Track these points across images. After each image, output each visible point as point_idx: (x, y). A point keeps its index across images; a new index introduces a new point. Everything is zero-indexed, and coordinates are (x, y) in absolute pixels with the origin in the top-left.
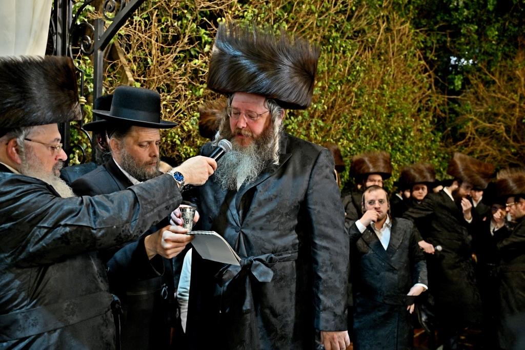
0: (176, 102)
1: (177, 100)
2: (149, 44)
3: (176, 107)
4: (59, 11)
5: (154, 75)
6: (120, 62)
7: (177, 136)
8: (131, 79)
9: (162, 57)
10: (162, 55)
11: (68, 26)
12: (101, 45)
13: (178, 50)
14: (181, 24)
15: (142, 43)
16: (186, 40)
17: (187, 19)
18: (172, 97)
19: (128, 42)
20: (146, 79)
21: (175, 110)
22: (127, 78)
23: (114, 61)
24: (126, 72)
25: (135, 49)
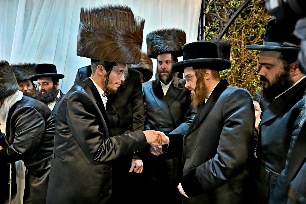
1: (254, 66)
2: (240, 43)
3: (254, 70)
4: (200, 37)
7: (255, 83)
8: (231, 59)
13: (255, 42)
14: (257, 30)
15: (237, 43)
16: (259, 37)
17: (259, 27)
18: (251, 65)
20: (239, 59)
21: (253, 71)
25: (234, 46)
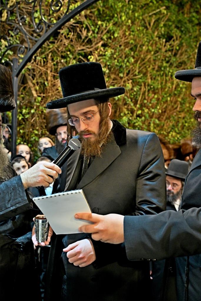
2: (46, 73)
5: (49, 93)
6: (29, 85)
8: (35, 95)
10: (54, 80)
12: (16, 74)
14: (66, 61)
15: (42, 73)
17: (70, 57)
19: (33, 73)
20: (44, 95)
22: (33, 95)
23: (25, 85)
24: (32, 91)
25: (38, 77)
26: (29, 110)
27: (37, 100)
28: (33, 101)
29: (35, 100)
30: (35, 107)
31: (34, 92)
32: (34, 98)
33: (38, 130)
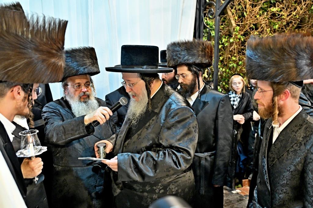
0: (260, 35)
1: (261, 34)
5: (247, 21)
6: (228, 15)
8: (234, 25)
9: (253, 9)
10: (253, 8)
11: (202, 4)
12: (219, 14)
15: (240, 2)
19: (233, 4)
20: (243, 23)
22: (232, 25)
23: (225, 15)
24: (231, 21)
26: (228, 38)
27: (235, 30)
28: (232, 31)
29: (234, 29)
30: (234, 36)
31: (233, 22)
32: (233, 28)
33: (235, 57)
